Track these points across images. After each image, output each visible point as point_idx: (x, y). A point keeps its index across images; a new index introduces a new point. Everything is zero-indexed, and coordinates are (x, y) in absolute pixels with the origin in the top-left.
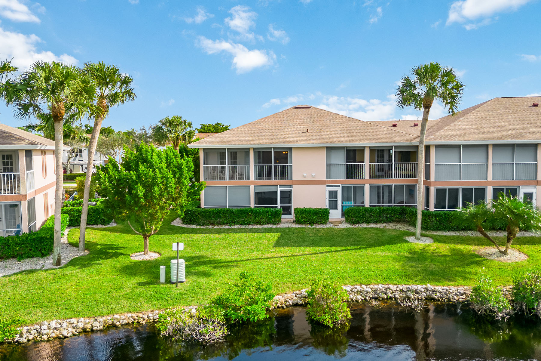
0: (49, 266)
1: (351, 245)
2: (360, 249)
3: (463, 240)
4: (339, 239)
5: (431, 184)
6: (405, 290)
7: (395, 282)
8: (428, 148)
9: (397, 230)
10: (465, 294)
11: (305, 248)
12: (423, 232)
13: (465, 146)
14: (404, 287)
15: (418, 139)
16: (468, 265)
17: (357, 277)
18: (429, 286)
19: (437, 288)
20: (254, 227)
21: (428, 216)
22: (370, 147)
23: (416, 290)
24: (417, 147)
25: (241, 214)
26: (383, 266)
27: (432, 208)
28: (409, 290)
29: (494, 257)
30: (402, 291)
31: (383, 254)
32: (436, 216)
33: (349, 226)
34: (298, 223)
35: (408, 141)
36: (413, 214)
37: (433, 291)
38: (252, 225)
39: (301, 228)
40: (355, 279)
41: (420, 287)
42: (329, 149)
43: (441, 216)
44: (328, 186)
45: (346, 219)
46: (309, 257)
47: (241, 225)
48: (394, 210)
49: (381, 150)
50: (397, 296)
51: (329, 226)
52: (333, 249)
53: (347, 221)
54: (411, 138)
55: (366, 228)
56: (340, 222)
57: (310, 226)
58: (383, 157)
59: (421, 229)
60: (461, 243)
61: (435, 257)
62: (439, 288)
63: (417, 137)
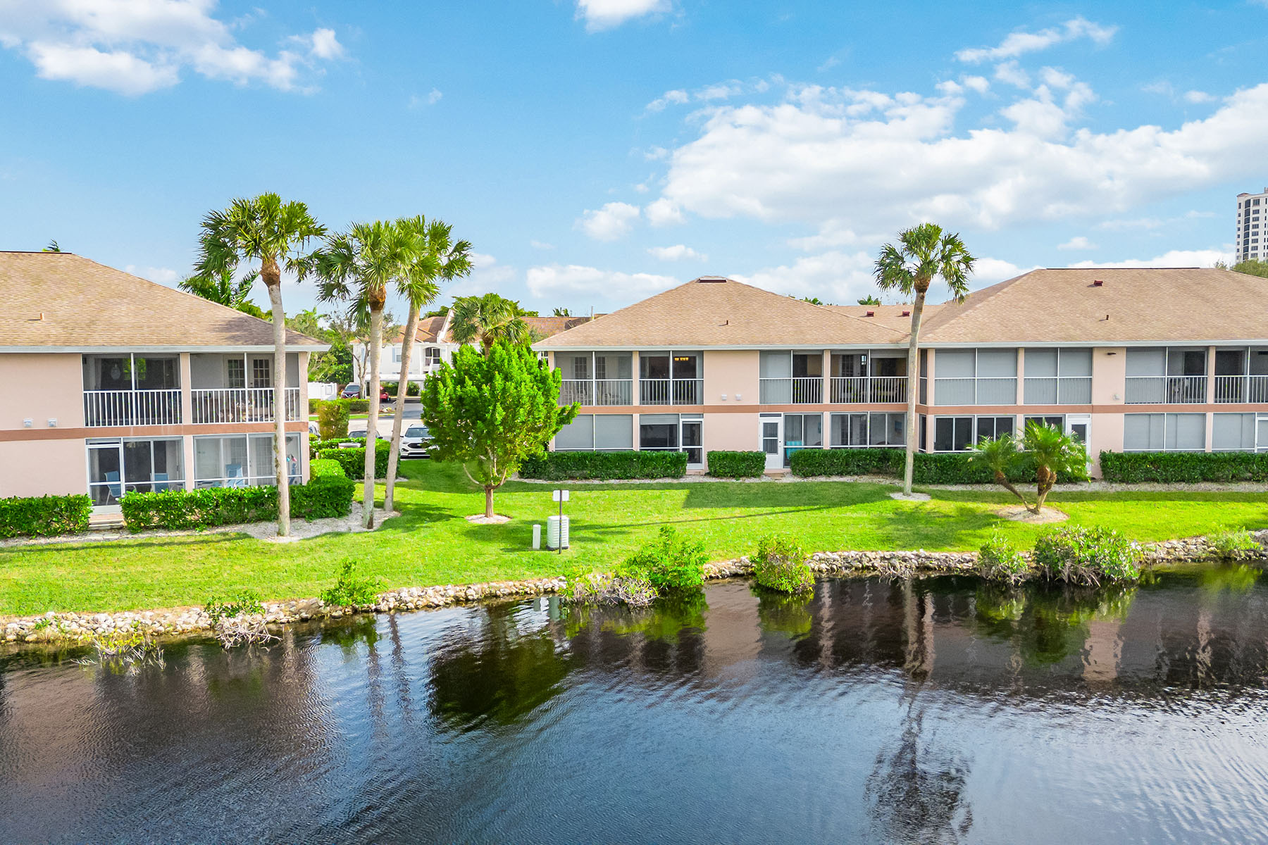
0: (358, 529)
1: (805, 504)
2: (819, 509)
3: (976, 497)
4: (785, 496)
5: (929, 410)
6: (889, 557)
7: (874, 549)
8: (924, 353)
9: (874, 484)
10: (972, 560)
11: (734, 508)
12: (916, 487)
13: (982, 350)
14: (887, 555)
15: (908, 339)
16: (980, 528)
17: (818, 543)
18: (922, 552)
19: (933, 554)
20: (642, 481)
21: (924, 461)
22: (832, 351)
23: (903, 557)
24: (907, 351)
25: (621, 460)
26: (856, 530)
27: (930, 450)
28: (893, 557)
29: (1020, 517)
30: (883, 558)
31: (855, 515)
32: (935, 461)
33: (797, 480)
34: (714, 476)
35: (892, 342)
36: (900, 459)
37: (927, 558)
38: (638, 479)
39: (720, 483)
40: (816, 545)
41: (909, 553)
42: (764, 354)
43: (944, 460)
44: (761, 415)
45: (793, 469)
46: (743, 520)
47: (619, 478)
48: (870, 454)
49: (848, 356)
50: (876, 565)
51: (764, 479)
52: (777, 509)
53: (795, 472)
54: (897, 336)
55: (826, 482)
56: (783, 475)
57: (734, 480)
58: (852, 368)
59: (913, 482)
60: (973, 501)
61: (930, 517)
62: (937, 555)
63: (907, 336)
